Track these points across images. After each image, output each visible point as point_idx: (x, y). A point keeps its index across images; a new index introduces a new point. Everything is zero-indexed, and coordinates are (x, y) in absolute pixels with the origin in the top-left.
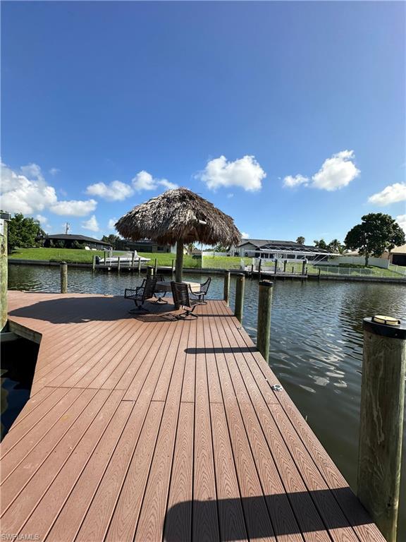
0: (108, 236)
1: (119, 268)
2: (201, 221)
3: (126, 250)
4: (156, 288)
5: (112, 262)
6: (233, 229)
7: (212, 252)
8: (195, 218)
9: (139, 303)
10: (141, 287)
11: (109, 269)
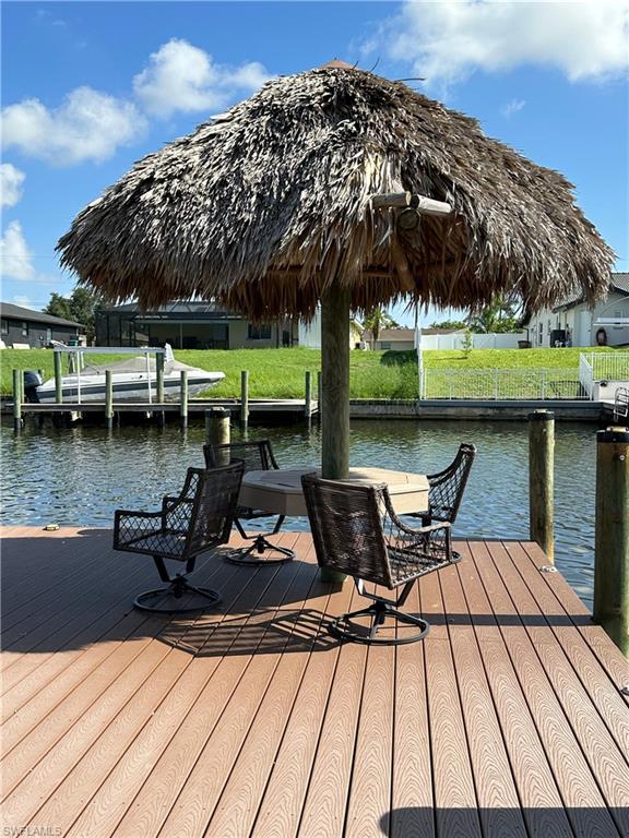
0: (68, 296)
1: (110, 414)
2: (427, 203)
3: (135, 344)
4: (241, 502)
5: (86, 391)
6: (575, 228)
7: (459, 336)
8: (400, 189)
9: (176, 568)
10: (183, 498)
11: (75, 417)
